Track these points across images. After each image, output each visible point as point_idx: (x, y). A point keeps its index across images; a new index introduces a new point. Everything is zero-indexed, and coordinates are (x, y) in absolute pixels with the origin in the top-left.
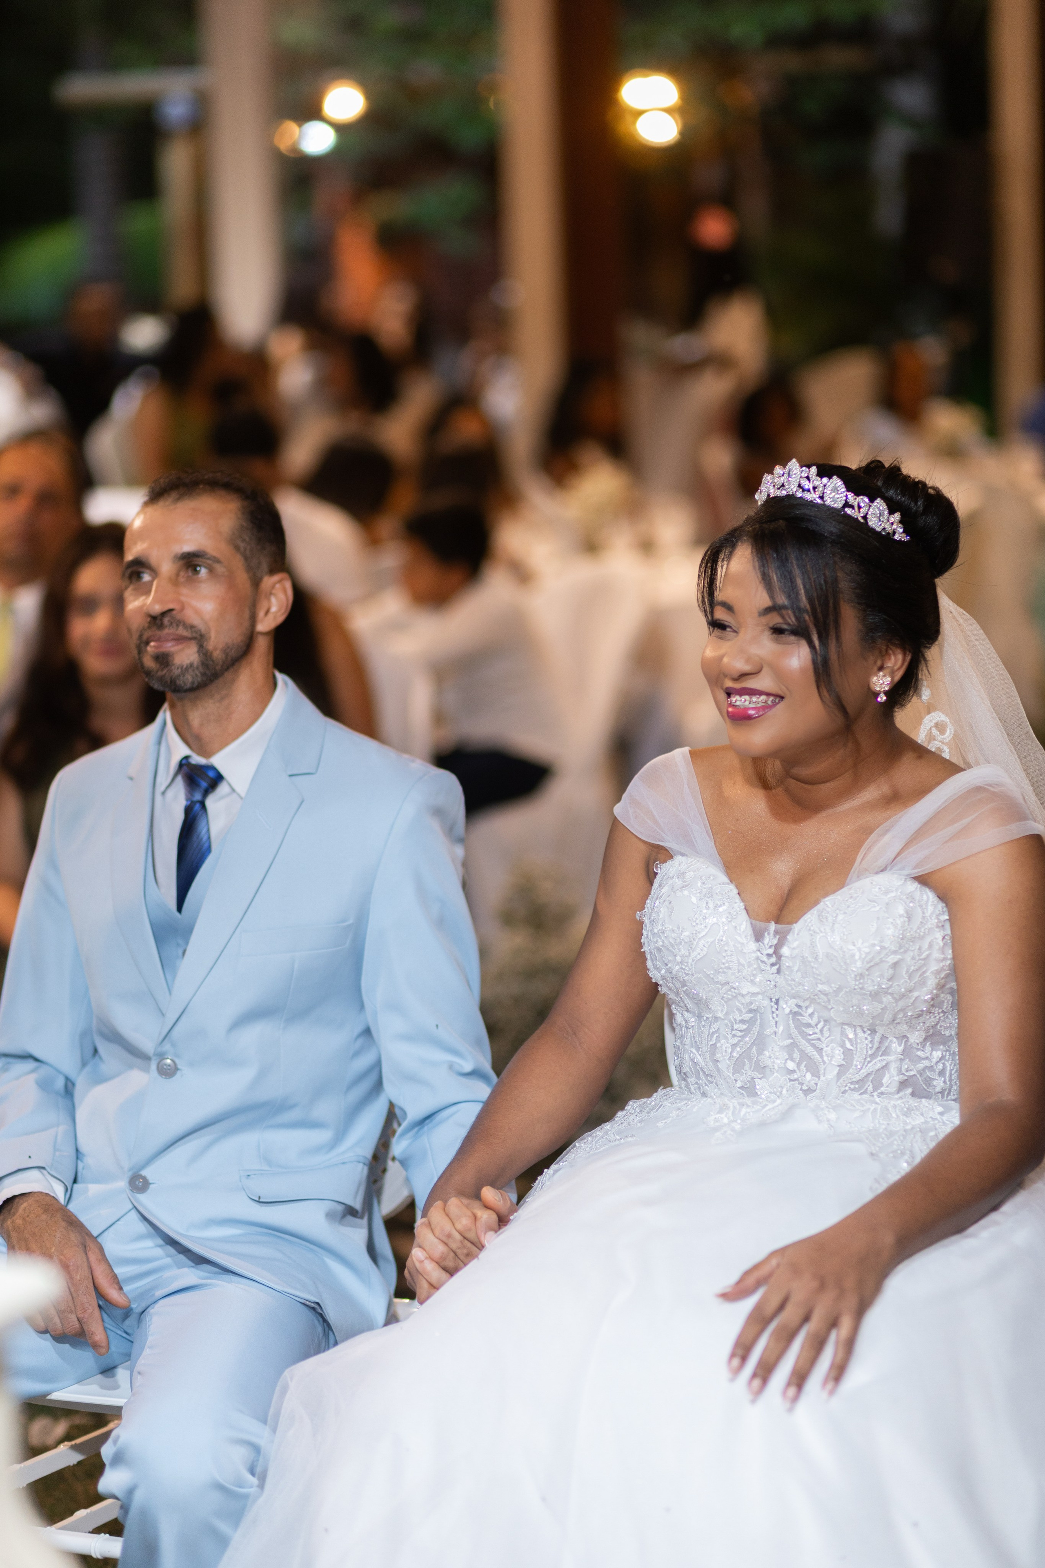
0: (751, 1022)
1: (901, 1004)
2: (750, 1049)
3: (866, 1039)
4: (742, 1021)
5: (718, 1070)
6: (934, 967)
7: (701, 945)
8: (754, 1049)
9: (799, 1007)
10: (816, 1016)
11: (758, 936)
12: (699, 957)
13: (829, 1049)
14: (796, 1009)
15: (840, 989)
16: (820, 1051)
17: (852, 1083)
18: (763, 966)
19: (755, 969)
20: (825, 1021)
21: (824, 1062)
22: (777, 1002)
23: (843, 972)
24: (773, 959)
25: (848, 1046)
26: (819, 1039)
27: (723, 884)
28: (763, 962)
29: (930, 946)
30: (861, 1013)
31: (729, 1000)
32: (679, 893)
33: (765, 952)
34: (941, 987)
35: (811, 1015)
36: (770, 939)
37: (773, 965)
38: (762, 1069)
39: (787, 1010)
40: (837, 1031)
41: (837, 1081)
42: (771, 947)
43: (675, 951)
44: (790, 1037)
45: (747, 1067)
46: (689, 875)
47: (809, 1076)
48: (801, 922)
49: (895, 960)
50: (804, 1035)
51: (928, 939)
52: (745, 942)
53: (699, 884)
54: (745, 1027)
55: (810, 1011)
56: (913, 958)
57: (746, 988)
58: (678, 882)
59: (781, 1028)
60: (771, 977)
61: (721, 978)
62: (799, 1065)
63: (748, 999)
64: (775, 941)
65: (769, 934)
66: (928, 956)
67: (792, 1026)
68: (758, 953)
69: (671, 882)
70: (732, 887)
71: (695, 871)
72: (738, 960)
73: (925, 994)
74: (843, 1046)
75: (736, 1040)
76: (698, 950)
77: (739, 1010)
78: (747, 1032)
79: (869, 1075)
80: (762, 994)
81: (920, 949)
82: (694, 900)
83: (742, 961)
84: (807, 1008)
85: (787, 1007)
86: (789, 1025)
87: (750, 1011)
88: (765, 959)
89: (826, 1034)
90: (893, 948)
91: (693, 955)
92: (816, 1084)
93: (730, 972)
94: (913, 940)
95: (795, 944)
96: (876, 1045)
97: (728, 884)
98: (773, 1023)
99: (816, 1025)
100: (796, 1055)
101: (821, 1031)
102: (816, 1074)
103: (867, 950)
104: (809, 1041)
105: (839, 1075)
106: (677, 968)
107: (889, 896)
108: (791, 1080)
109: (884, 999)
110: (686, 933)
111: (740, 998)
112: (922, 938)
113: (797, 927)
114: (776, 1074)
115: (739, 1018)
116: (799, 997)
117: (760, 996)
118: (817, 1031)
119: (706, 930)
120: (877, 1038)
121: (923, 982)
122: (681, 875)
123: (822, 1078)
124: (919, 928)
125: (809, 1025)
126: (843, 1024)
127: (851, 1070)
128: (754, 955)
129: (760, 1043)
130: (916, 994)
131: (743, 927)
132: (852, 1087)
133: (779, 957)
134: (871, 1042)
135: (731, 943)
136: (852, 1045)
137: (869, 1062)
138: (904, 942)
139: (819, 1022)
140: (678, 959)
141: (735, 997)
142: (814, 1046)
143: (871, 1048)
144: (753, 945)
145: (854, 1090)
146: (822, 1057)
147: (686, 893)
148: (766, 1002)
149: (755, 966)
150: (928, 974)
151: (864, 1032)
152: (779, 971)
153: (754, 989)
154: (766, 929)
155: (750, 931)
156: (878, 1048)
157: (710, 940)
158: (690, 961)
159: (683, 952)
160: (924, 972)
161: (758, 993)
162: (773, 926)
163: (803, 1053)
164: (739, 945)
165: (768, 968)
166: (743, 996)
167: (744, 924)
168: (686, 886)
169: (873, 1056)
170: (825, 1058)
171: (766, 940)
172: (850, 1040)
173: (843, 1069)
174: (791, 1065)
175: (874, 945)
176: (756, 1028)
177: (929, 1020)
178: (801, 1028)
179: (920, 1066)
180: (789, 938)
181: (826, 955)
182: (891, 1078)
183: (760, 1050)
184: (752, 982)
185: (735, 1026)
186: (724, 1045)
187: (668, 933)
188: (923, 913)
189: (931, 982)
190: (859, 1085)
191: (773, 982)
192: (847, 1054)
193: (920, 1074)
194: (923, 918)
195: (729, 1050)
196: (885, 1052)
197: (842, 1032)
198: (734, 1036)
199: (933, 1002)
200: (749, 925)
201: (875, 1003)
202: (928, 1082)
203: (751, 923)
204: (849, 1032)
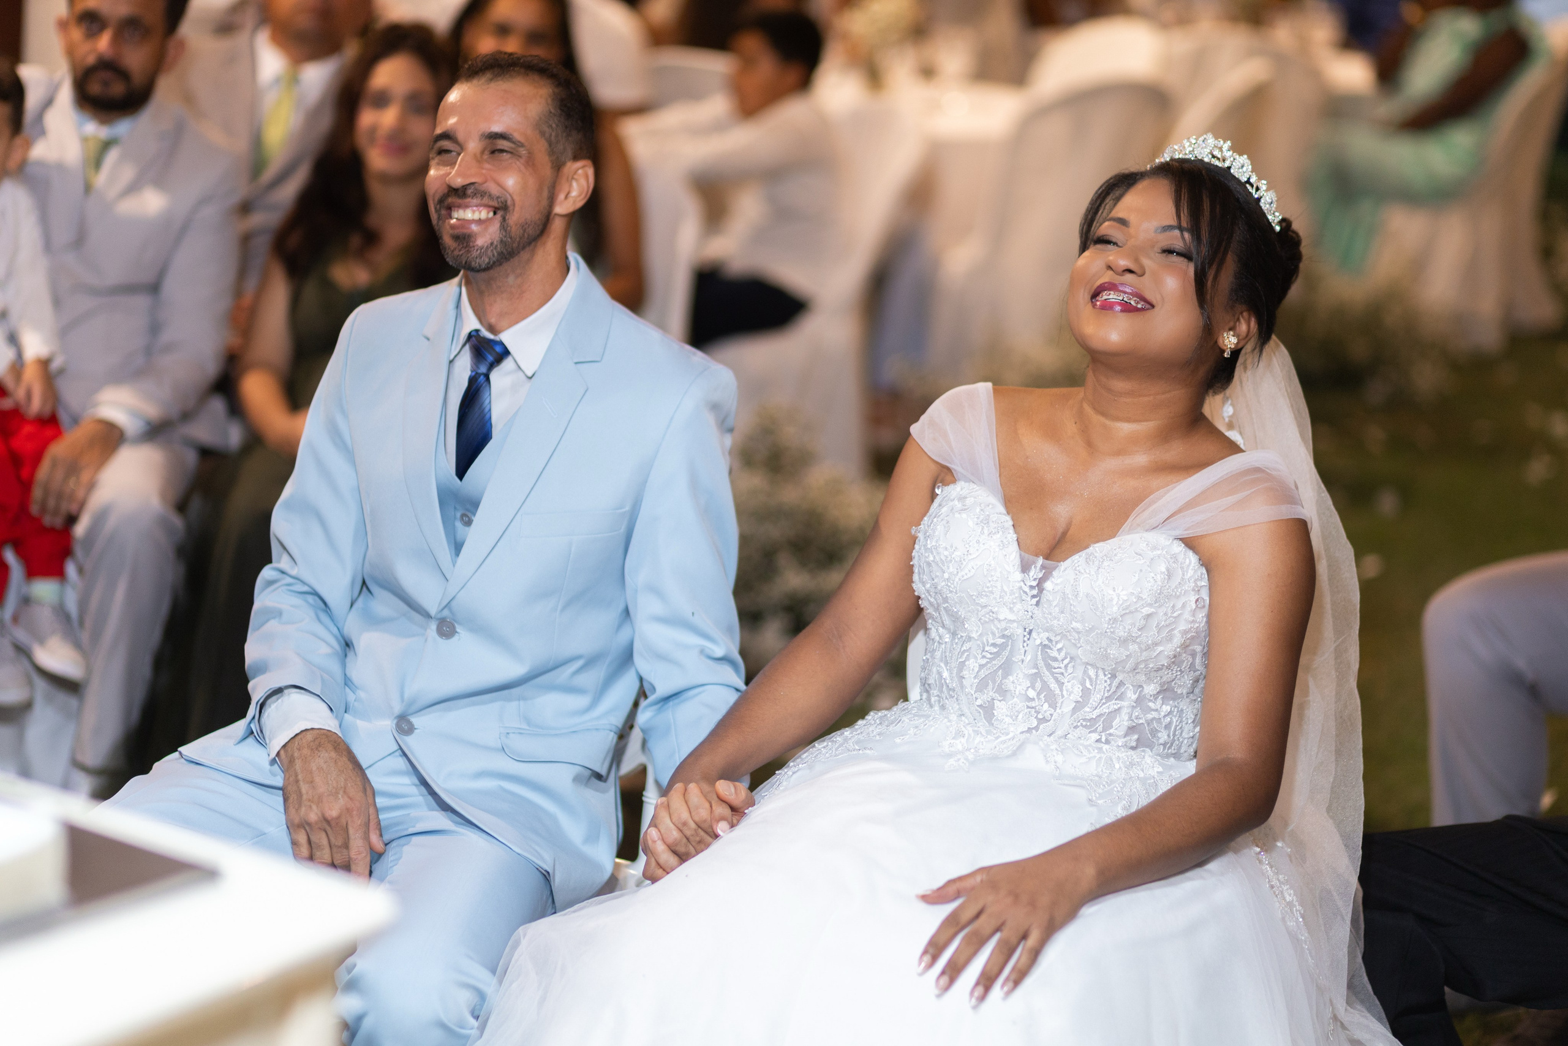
0: (1003, 647)
1: (1146, 655)
2: (996, 671)
3: (1106, 681)
4: (994, 645)
5: (962, 687)
6: (1183, 626)
7: (970, 567)
8: (1000, 672)
9: (1051, 641)
10: (1064, 652)
11: (1025, 568)
12: (965, 577)
13: (1070, 684)
14: (1047, 642)
15: (1092, 629)
16: (1061, 684)
17: (1084, 720)
18: (1024, 597)
19: (1016, 598)
20: (1072, 658)
21: (1063, 696)
22: (1030, 633)
23: (1099, 614)
24: (1035, 592)
25: (1088, 685)
26: (1062, 674)
27: (1000, 514)
28: (1025, 592)
29: (1184, 606)
30: (1106, 657)
31: (986, 622)
32: (957, 515)
33: (1029, 584)
34: (1185, 646)
35: (1059, 650)
36: (1035, 573)
37: (1033, 597)
38: (1003, 692)
39: (1038, 642)
40: (1081, 670)
41: (1072, 716)
42: (1035, 579)
43: (945, 568)
44: (1036, 666)
45: (990, 688)
46: (969, 501)
47: (1046, 706)
48: (1070, 561)
49: (1149, 613)
50: (1049, 667)
51: (1183, 600)
52: (1012, 570)
53: (979, 510)
54: (995, 651)
55: (1059, 646)
56: (1166, 614)
57: (1004, 614)
58: (958, 505)
59: (1029, 657)
60: (1030, 608)
61: (983, 601)
62: (1039, 694)
63: (1003, 625)
64: (1040, 575)
65: (1035, 568)
66: (1179, 616)
67: (1040, 657)
68: (1023, 584)
69: (950, 505)
70: (1008, 518)
71: (976, 498)
72: (1002, 587)
73: (1168, 649)
74: (1083, 684)
75: (984, 661)
76: (966, 571)
77: (993, 634)
78: (996, 655)
79: (1102, 715)
80: (1018, 622)
81: (1174, 607)
82: (971, 523)
83: (1005, 588)
84: (1057, 643)
85: (1039, 638)
86: (1037, 656)
87: (1003, 636)
88: (1027, 589)
89: (1070, 670)
90: (1150, 601)
91: (960, 574)
92: (1052, 715)
93: (992, 597)
94: (1169, 597)
95: (1059, 581)
96: (1114, 689)
97: (1004, 514)
98: (1022, 651)
99: (1063, 660)
100: (1038, 685)
101: (1066, 666)
102: (1053, 706)
103: (1126, 598)
104: (1052, 674)
105: (1075, 710)
106: (943, 584)
107: (1155, 553)
108: (1028, 707)
109: (1132, 648)
110: (958, 553)
111: (996, 622)
112: (1178, 598)
113: (1063, 565)
114: (1015, 699)
115: (991, 641)
116: (1053, 631)
117: (1015, 624)
118: (1062, 666)
119: (978, 554)
120: (1116, 683)
121: (1170, 638)
122: (962, 499)
123: (1058, 710)
124: (1176, 587)
125: (1055, 659)
126: (1088, 664)
127: (1086, 709)
128: (1018, 585)
129: (1007, 668)
130: (1160, 648)
131: (1013, 557)
132: (1084, 723)
133: (1042, 591)
134: (1110, 685)
135: (998, 570)
136: (1092, 685)
137: (1104, 704)
138: (1161, 597)
139: (1066, 658)
140: (946, 575)
141: (993, 621)
142: (1057, 679)
143: (1109, 691)
144: (1018, 576)
145: (1085, 726)
146: (1061, 690)
147: (964, 516)
148: (1020, 631)
149: (1017, 595)
150: (1176, 632)
151: (1105, 675)
152: (1038, 604)
153: (1011, 617)
154: (1034, 563)
155: (1018, 561)
156: (1115, 693)
157: (980, 563)
158: (957, 580)
159: (951, 569)
160: (1173, 630)
161: (1014, 621)
162: (1040, 561)
163: (1044, 683)
164: (1005, 573)
165: (1029, 599)
166: (1000, 621)
167: (1013, 553)
168: (966, 510)
169: (1109, 699)
170: (1065, 693)
171: (1032, 573)
172: (1090, 679)
173: (1079, 706)
174: (1032, 693)
175: (1133, 595)
176: (1006, 653)
177: (1167, 676)
178: (1048, 660)
179: (1150, 716)
180: (1055, 573)
181: (1087, 596)
182: (1122, 722)
183: (1006, 675)
184: (1011, 609)
185: (987, 648)
186: (973, 664)
187: (940, 550)
188: (1183, 575)
189: (1178, 640)
190: (1090, 724)
191: (1030, 614)
192: (1086, 693)
193: (1148, 724)
194: (1183, 579)
195: (976, 669)
196: (1121, 698)
197: (1085, 672)
198: (984, 657)
199: (1175, 659)
200: (1018, 556)
201: (1122, 650)
202: (1154, 732)
203: (1020, 555)
204: (1092, 672)
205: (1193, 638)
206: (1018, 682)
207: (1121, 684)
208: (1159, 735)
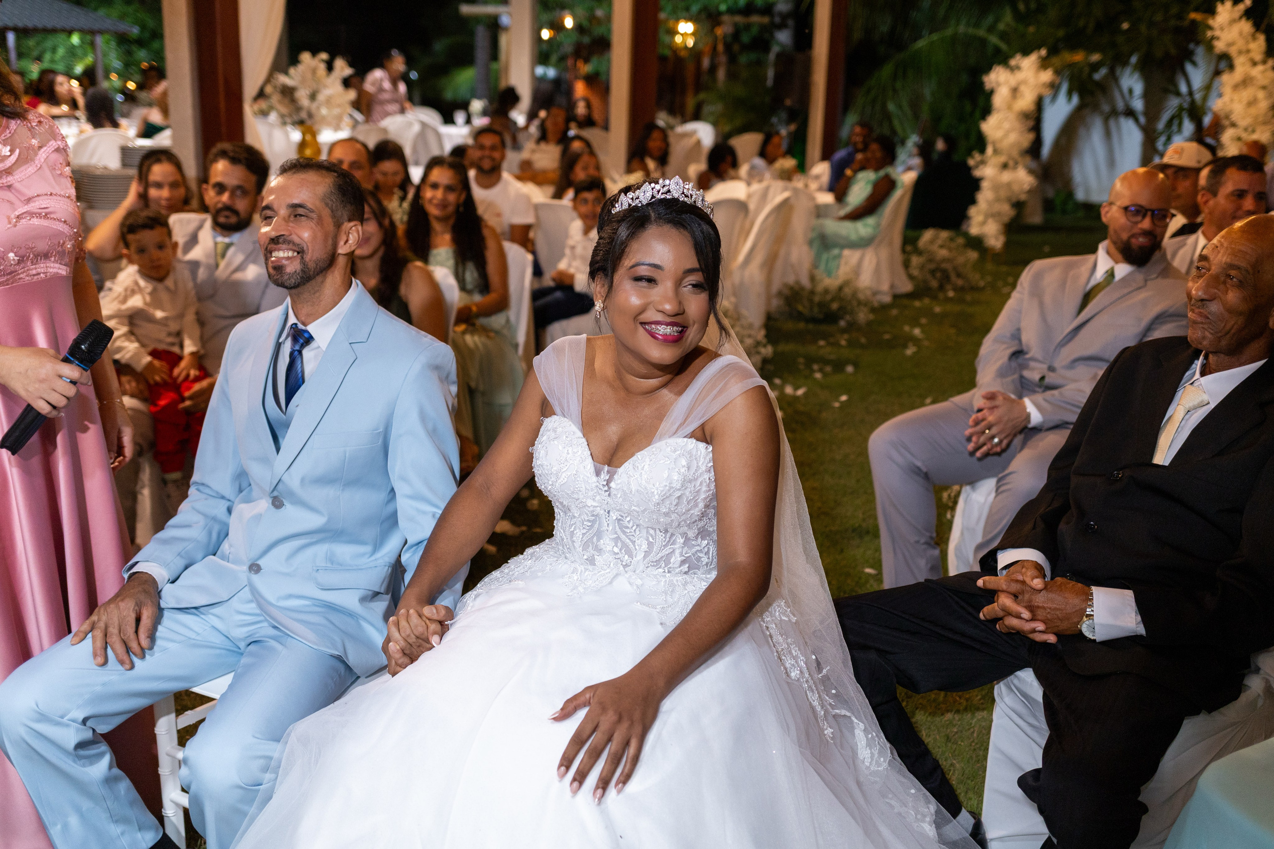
0: (593, 522)
1: (683, 518)
2: (593, 537)
3: (662, 536)
4: (589, 521)
5: (574, 547)
6: (703, 496)
7: (563, 476)
8: (595, 538)
9: (622, 516)
10: (632, 522)
11: (598, 473)
12: (562, 483)
13: (639, 541)
14: (620, 517)
15: (645, 510)
16: (633, 542)
17: (652, 562)
18: (600, 491)
19: (595, 493)
20: (637, 525)
21: (636, 549)
22: (609, 512)
23: (647, 501)
24: (606, 488)
25: (651, 539)
26: (633, 535)
27: (579, 438)
28: (600, 489)
29: (701, 484)
30: (659, 522)
31: (581, 508)
32: (552, 442)
33: (602, 483)
34: (707, 506)
35: (629, 522)
36: (604, 476)
37: (606, 491)
38: (599, 551)
39: (615, 518)
40: (644, 532)
41: (644, 560)
42: (605, 480)
43: (549, 478)
44: (616, 533)
45: (590, 548)
46: (559, 430)
47: (626, 557)
48: (623, 467)
49: (679, 494)
50: (624, 533)
51: (700, 480)
52: (590, 476)
53: (564, 437)
54: (590, 524)
55: (628, 519)
56: (691, 492)
57: (590, 503)
58: (553, 435)
59: (611, 528)
60: (606, 498)
61: (575, 496)
62: (621, 550)
63: (591, 509)
64: (607, 478)
65: (604, 473)
66: (699, 490)
67: (617, 527)
68: (598, 484)
69: (548, 433)
70: (584, 440)
71: (562, 428)
72: (585, 487)
73: (696, 512)
74: (647, 540)
75: (585, 531)
76: (562, 479)
77: (587, 515)
78: (591, 527)
79: (662, 557)
80: (600, 507)
81: (694, 486)
82: (560, 448)
83: (587, 487)
84: (626, 517)
85: (614, 516)
86: (615, 526)
87: (593, 515)
88: (601, 487)
89: (638, 533)
90: (678, 488)
91: (559, 481)
92: (631, 562)
93: (580, 493)
94: (690, 481)
95: (619, 481)
96: (668, 539)
97: (582, 438)
98: (606, 525)
99: (632, 527)
100: (619, 544)
101: (635, 531)
102: (631, 556)
103: (662, 489)
104: (627, 536)
105: (645, 557)
106: (550, 487)
107: (676, 453)
108: (615, 558)
109: (673, 516)
110: (555, 468)
111: (587, 508)
112: (696, 480)
113: (621, 470)
114: (607, 554)
115: (586, 519)
116: (621, 511)
117: (599, 508)
118: (633, 531)
119: (567, 468)
120: (668, 535)
121: (696, 505)
122: (555, 430)
123: (634, 559)
124: (694, 474)
125: (627, 528)
126: (648, 527)
127: (652, 555)
128: (595, 484)
129: (599, 535)
130: (692, 512)
131: (589, 467)
132: (652, 564)
133: (609, 488)
134: (664, 537)
135: (582, 476)
136: (653, 539)
137: (663, 550)
138: (686, 482)
139: (633, 526)
140: (550, 483)
141: (585, 506)
142: (629, 539)
143: (664, 541)
144: (595, 479)
145: (654, 566)
146: (635, 546)
147: (556, 442)
148: (602, 512)
149: (595, 491)
150: (699, 500)
151: (661, 532)
152: (609, 495)
153: (595, 504)
154: (603, 469)
155: (593, 469)
156: (669, 541)
157: (569, 474)
158: (557, 485)
159: (553, 479)
160: (697, 500)
161: (597, 506)
162: (606, 468)
163: (623, 542)
164: (586, 478)
165: (603, 493)
166: (589, 507)
167: (589, 464)
168: (557, 438)
169: (665, 546)
170: (637, 547)
171: (602, 476)
172: (652, 536)
173: (647, 554)
174: (616, 550)
175: (666, 486)
176: (596, 526)
177: (701, 524)
178: (623, 528)
179: (694, 550)
180: (615, 477)
181: (638, 491)
182: (676, 559)
183: (599, 539)
184: (594, 499)
185: (585, 523)
186: (579, 533)
187: (545, 467)
188: (698, 464)
189: (701, 505)
190: (656, 564)
191: (606, 502)
192: (650, 545)
193: (694, 555)
194: (697, 466)
195: (581, 536)
196: (674, 543)
197: (648, 532)
198: (584, 528)
199: (703, 515)
200: (592, 465)
201: (667, 518)
202: (699, 559)
203: (594, 465)
204: (652, 532)
205: (711, 499)
206: (606, 543)
207: (672, 535)
208: (702, 559)
